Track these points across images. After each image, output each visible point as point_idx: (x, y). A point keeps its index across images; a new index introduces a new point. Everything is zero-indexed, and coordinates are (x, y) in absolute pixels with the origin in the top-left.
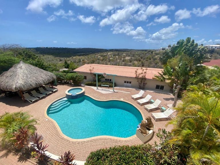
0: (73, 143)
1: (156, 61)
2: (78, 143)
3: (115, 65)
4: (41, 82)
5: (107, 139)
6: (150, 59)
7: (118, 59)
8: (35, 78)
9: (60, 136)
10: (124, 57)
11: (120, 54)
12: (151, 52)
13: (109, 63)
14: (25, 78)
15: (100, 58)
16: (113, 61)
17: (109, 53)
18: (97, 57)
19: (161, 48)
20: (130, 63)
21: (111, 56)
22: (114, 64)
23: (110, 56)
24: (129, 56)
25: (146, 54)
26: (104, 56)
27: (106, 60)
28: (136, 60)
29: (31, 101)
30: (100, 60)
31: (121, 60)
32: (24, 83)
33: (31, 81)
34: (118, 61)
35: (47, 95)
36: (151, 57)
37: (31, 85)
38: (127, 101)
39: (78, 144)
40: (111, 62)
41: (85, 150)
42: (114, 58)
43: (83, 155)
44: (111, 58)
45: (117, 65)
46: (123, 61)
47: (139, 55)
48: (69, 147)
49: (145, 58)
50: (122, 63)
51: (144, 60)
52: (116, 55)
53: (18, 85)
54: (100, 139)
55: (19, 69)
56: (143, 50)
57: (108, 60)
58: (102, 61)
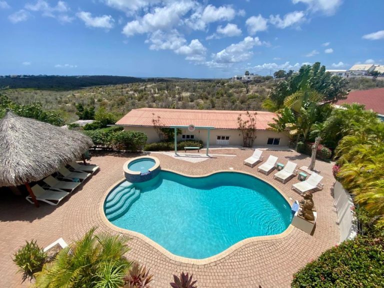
0: (206, 266)
1: (232, 97)
2: (216, 265)
3: (166, 108)
4: (69, 155)
5: (256, 243)
6: (222, 95)
7: (169, 95)
8: (55, 147)
9: (171, 261)
10: (179, 93)
11: (170, 87)
12: (221, 82)
13: (154, 103)
14: (31, 150)
15: (134, 95)
16: (160, 99)
17: (149, 86)
18: (127, 93)
19: (236, 76)
20: (193, 103)
21: (155, 91)
22: (163, 106)
23: (152, 91)
24: (187, 90)
25: (214, 86)
26: (142, 91)
27: (146, 99)
28: (201, 97)
29: (56, 202)
30: (135, 98)
31: (175, 97)
32: (34, 164)
33: (49, 158)
34: (170, 99)
35: (84, 182)
36: (223, 91)
37: (50, 165)
38: (240, 170)
39: (216, 267)
40: (157, 101)
41: (235, 274)
42: (162, 95)
43: (239, 283)
44: (155, 94)
45: (170, 108)
46: (180, 99)
47: (204, 89)
48: (205, 277)
49: (214, 94)
50: (177, 103)
51: (213, 97)
52: (164, 89)
53: (22, 170)
54: (246, 246)
55: (10, 132)
56: (205, 81)
57: (152, 99)
58: (139, 100)
